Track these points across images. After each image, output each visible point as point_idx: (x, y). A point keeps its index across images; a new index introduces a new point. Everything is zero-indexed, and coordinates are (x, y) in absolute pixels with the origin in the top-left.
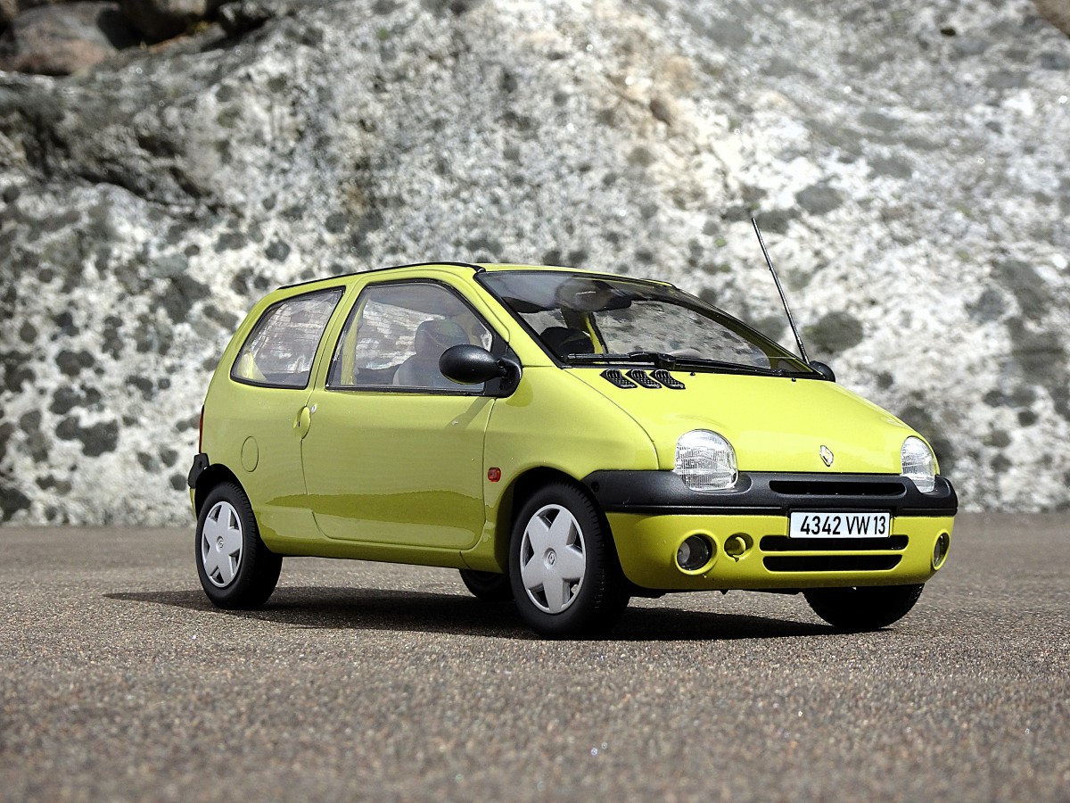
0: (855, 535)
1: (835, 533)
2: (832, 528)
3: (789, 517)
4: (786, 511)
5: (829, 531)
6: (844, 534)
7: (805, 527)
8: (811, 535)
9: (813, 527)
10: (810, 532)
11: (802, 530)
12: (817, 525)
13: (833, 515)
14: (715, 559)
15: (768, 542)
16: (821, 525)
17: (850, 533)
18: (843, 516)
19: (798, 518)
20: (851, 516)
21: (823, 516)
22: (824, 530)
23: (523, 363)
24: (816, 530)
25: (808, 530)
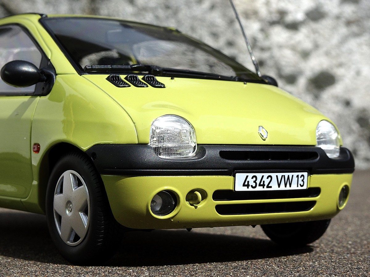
0: (282, 188)
1: (268, 187)
2: (266, 184)
3: (234, 176)
4: (232, 172)
5: (263, 185)
6: (275, 187)
7: (246, 183)
8: (250, 189)
9: (252, 183)
10: (250, 187)
11: (244, 185)
12: (255, 182)
13: (266, 175)
14: (179, 208)
15: (219, 195)
16: (258, 182)
17: (279, 187)
18: (274, 175)
19: (240, 177)
20: (280, 175)
21: (259, 175)
22: (260, 185)
23: (57, 72)
24: (254, 185)
25: (248, 186)
